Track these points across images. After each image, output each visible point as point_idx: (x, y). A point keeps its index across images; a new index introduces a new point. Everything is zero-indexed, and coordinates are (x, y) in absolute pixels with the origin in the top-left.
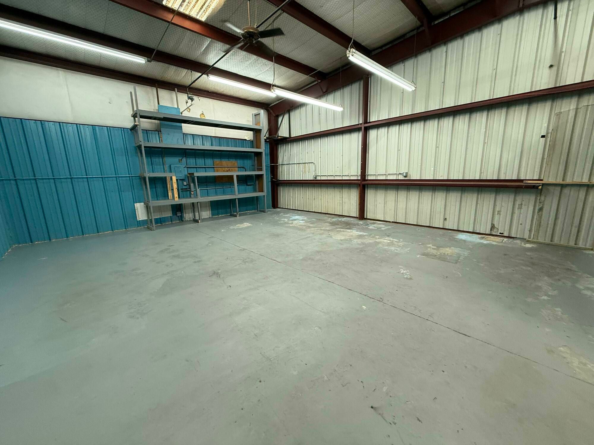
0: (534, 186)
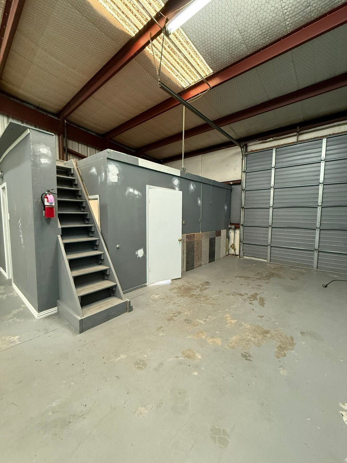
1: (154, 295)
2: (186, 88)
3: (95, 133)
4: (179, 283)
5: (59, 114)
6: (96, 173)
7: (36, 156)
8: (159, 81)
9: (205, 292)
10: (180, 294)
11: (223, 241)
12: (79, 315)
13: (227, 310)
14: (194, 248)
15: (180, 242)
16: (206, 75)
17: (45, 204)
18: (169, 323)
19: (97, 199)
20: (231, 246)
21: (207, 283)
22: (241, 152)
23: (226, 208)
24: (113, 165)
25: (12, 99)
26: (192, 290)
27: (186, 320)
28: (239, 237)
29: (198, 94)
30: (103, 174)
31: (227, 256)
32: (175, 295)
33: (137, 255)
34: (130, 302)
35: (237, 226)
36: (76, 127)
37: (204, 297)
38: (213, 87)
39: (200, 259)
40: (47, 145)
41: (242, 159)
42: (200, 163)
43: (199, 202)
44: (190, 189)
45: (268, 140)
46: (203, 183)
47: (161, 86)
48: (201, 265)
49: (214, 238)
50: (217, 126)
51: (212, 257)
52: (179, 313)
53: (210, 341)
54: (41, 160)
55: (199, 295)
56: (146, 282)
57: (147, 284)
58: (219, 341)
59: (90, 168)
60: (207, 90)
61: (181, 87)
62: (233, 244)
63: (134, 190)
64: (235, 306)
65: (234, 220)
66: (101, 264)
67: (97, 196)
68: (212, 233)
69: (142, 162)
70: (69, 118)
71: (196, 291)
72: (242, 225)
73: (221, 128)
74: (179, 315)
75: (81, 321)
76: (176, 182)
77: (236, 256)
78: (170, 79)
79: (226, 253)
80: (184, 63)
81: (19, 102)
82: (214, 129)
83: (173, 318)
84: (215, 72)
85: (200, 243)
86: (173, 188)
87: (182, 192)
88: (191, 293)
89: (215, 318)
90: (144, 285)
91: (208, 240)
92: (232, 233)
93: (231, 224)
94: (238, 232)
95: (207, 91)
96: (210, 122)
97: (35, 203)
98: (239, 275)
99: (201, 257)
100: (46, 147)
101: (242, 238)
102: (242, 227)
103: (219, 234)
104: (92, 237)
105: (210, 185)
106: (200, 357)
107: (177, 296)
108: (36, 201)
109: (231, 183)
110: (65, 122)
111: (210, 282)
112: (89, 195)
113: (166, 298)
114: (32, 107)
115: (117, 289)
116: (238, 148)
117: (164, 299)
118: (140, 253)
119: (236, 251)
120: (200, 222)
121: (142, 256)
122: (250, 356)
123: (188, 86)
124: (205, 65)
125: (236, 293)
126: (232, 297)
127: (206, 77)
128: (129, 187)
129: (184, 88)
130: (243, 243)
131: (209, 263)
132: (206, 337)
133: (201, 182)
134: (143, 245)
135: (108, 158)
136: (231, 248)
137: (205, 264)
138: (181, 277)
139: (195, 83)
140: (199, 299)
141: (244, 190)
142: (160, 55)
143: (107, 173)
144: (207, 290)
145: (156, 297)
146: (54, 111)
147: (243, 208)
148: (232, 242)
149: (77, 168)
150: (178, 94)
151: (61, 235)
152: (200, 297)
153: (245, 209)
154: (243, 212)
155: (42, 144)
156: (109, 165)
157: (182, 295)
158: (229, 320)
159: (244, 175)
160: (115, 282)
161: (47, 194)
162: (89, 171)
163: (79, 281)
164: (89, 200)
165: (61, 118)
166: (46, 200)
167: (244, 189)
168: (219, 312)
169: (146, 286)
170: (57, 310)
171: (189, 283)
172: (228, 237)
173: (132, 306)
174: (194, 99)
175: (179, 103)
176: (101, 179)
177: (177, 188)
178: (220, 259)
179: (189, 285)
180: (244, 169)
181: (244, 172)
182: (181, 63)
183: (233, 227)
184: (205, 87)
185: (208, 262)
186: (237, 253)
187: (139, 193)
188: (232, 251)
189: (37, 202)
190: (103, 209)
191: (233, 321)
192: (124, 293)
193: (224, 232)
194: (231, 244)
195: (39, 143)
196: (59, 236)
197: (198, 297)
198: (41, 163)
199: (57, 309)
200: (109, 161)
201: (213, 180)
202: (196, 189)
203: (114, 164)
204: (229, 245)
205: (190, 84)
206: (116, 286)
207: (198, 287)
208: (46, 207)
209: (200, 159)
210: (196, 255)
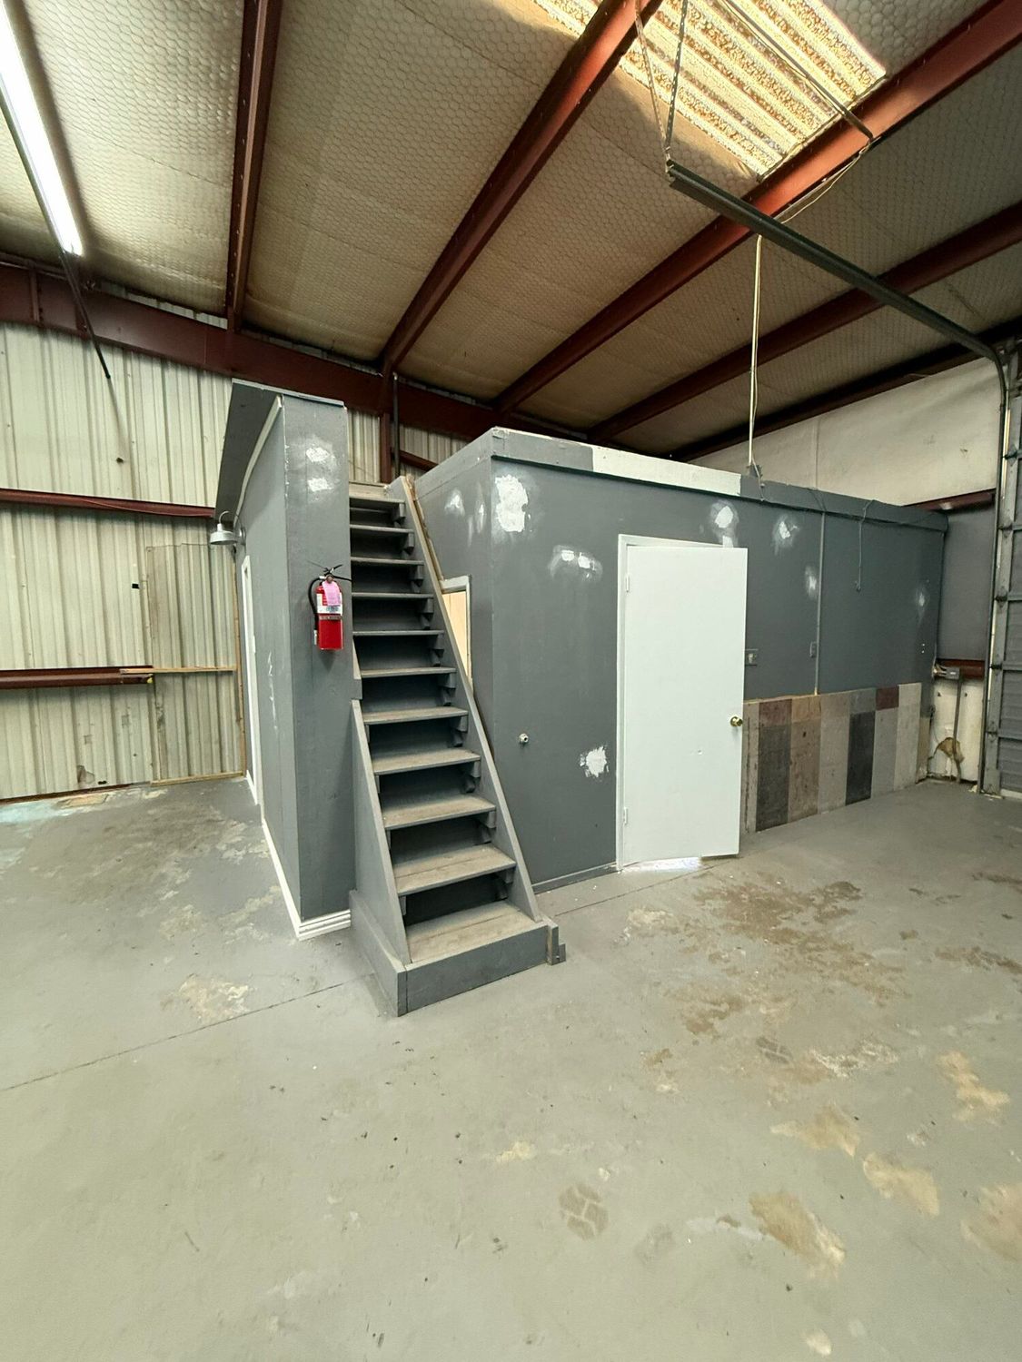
0: (140, 679)
1: (641, 911)
2: (766, 177)
3: (472, 397)
4: (733, 875)
5: (380, 358)
6: (461, 509)
7: (299, 473)
8: (669, 163)
9: (838, 929)
10: (738, 923)
11: (907, 727)
13: (951, 1030)
14: (788, 751)
15: (737, 730)
16: (855, 98)
17: (319, 612)
18: (696, 1043)
19: (463, 589)
20: (941, 746)
21: (846, 889)
22: (998, 382)
23: (922, 602)
24: (509, 477)
25: (272, 340)
26: (784, 910)
27: (762, 1042)
28: (980, 714)
29: (819, 182)
30: (482, 510)
31: (921, 780)
32: (718, 923)
33: (585, 767)
34: (556, 930)
35: (972, 671)
37: (838, 948)
38: (885, 135)
39: (811, 785)
40: (324, 437)
41: (1003, 407)
42: (814, 443)
43: (812, 584)
44: (776, 538)
46: (828, 514)
47: (672, 179)
48: (814, 811)
49: (871, 717)
50: (894, 291)
51: (859, 782)
52: (736, 1004)
53: (881, 1176)
54: (310, 482)
55: (813, 937)
56: (613, 859)
57: (618, 864)
58: (930, 1200)
59: (446, 497)
60: (857, 155)
61: (745, 174)
62: (954, 742)
63: (577, 555)
64: (990, 1018)
65: (957, 642)
66: (471, 792)
67: (464, 581)
68: (862, 698)
69: (606, 460)
70: (404, 366)
71: (799, 917)
72: (994, 667)
73: (912, 296)
74: (733, 1015)
75: (404, 976)
76: (724, 517)
77: (964, 787)
78: (709, 157)
79: (917, 772)
80: (762, 74)
81: (288, 345)
82: (882, 306)
83: (711, 1020)
84: (896, 70)
85: (810, 733)
86: (712, 537)
87: (746, 550)
88: (780, 923)
89: (896, 1059)
90: (605, 867)
91: (845, 722)
92: (945, 699)
93: (940, 661)
94: (973, 693)
95: (855, 161)
97: (294, 610)
98: (990, 872)
99: (816, 782)
100: (321, 442)
101: (994, 717)
102: (995, 675)
103: (889, 699)
104: (448, 705)
105: (857, 518)
106: (838, 1255)
107: (724, 927)
108: (296, 601)
109: (947, 506)
110: (396, 378)
111: (856, 883)
112: (442, 577)
113: (682, 928)
114: (318, 354)
115: (516, 882)
116: (986, 365)
117: (675, 931)
118: (595, 761)
119: (963, 765)
120: (814, 657)
121: (602, 770)
123: (777, 164)
124: (851, 55)
125: (989, 957)
126: (966, 969)
127: (854, 104)
128: (559, 546)
129: (759, 178)
130: (1000, 738)
131: (847, 803)
132: (861, 1154)
133: (821, 513)
134: (604, 734)
135: (495, 458)
136: (940, 752)
137: (831, 809)
138: (735, 851)
139: (805, 145)
140: (815, 954)
141: (1010, 528)
142: (671, 72)
143: (493, 503)
144: (848, 922)
145: (648, 918)
147: (1001, 600)
148: (944, 728)
149: (415, 502)
150: (743, 197)
151: (361, 701)
152: (818, 949)
153: (1010, 602)
154: (1004, 616)
155: (314, 436)
156: (497, 479)
157: (744, 928)
158: (966, 1084)
159: (1010, 470)
160: (510, 855)
161: (324, 580)
162: (445, 505)
163: (406, 843)
164: (443, 592)
165: (386, 368)
166: (320, 597)
167: (1006, 524)
168: (914, 1032)
169: (613, 871)
170: (350, 919)
171: (770, 880)
172: (928, 712)
173: (564, 945)
174: (797, 209)
175: (744, 232)
176: (475, 524)
177: (727, 540)
178: (893, 791)
179: (770, 889)
180: (1011, 445)
181: (1007, 457)
182: (751, 81)
183: (953, 673)
184: (847, 146)
185: (844, 801)
186: (970, 771)
187: (594, 562)
188: (945, 766)
189: (299, 604)
190: (479, 618)
191: (993, 1100)
192: (535, 892)
193: (909, 693)
194: (941, 739)
195: (303, 433)
196: (356, 704)
197: (811, 945)
198: (311, 492)
199: (349, 916)
200: (498, 464)
201: (871, 499)
202: (798, 538)
203: (512, 476)
204: (929, 742)
205: (786, 155)
206: (513, 869)
207: (809, 902)
208: (320, 618)
209: (814, 431)
210: (797, 776)
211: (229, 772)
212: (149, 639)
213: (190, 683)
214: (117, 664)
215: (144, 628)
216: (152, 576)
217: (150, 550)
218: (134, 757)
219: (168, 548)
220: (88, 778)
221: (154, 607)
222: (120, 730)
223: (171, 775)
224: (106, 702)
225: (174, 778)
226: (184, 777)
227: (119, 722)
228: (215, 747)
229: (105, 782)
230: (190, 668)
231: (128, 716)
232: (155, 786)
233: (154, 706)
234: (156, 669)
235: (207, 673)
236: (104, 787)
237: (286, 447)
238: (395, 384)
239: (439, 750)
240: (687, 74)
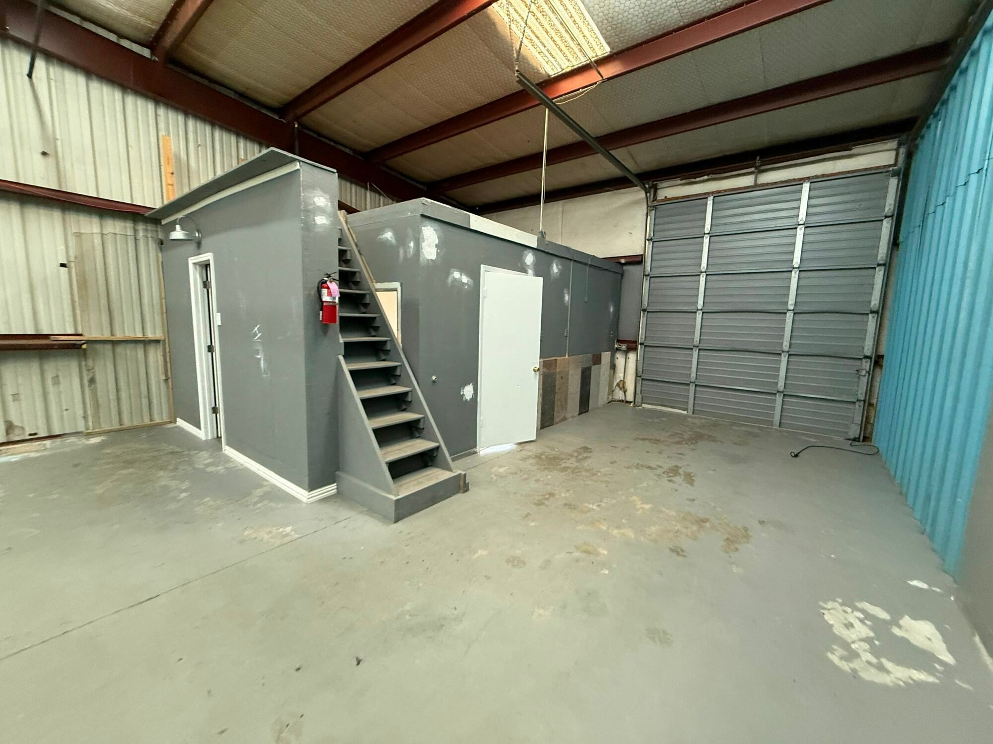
0: (74, 344)
1: (497, 468)
2: (553, 76)
3: (351, 149)
4: (533, 449)
5: (284, 109)
6: (394, 241)
7: (310, 212)
8: (517, 71)
9: (586, 464)
10: (543, 467)
11: (604, 374)
12: (390, 493)
13: (632, 490)
14: (555, 386)
15: (536, 374)
16: (597, 56)
17: (324, 300)
18: (540, 509)
19: (395, 290)
20: (618, 385)
21: (586, 449)
22: (645, 200)
23: (612, 310)
24: (429, 227)
25: (191, 76)
26: (562, 460)
27: (566, 505)
28: (635, 368)
29: (578, 90)
30: (412, 244)
31: (609, 402)
32: (535, 468)
33: (463, 395)
34: (465, 474)
35: (632, 346)
36: (315, 136)
37: (587, 470)
38: (609, 79)
39: (564, 407)
40: (325, 191)
41: (647, 214)
42: (560, 216)
43: (567, 298)
44: (552, 273)
45: (698, 179)
46: (575, 261)
47: (518, 79)
48: (565, 419)
49: (589, 369)
50: (603, 148)
51: (584, 405)
52: (551, 495)
53: (616, 532)
54: (316, 218)
55: (577, 468)
56: (475, 446)
57: (478, 449)
58: (631, 534)
59: (381, 230)
60: (596, 83)
61: (544, 72)
62: (623, 382)
63: (461, 275)
64: (645, 485)
65: (625, 333)
66: (404, 410)
67: (397, 285)
68: (585, 359)
69: (477, 222)
70: (306, 120)
71: (570, 461)
72: (641, 344)
73: (611, 152)
74: (552, 499)
75: (397, 501)
76: (529, 259)
77: (628, 404)
78: (526, 59)
79: (608, 398)
80: (557, 31)
82: (597, 153)
83: (543, 501)
84: (615, 51)
85: (565, 377)
86: (523, 270)
87: (542, 279)
88: (561, 465)
89: (615, 501)
90: (472, 450)
91: (579, 371)
92: (620, 360)
93: (619, 341)
94: (632, 356)
95: (595, 86)
96: (591, 139)
97: (307, 297)
98: (641, 437)
99: (566, 403)
100: (323, 194)
101: (640, 370)
102: (641, 348)
103: (597, 360)
104: (384, 360)
105: (586, 264)
106: (606, 552)
107: (538, 469)
108: (308, 292)
109: (623, 261)
110: (296, 126)
111: (589, 447)
112: (374, 281)
113: (519, 472)
114: (232, 95)
115: (439, 455)
116: (639, 191)
117: (516, 473)
118: (468, 392)
119: (627, 393)
120: (566, 337)
121: (471, 397)
122: (683, 551)
123: (558, 72)
124: (597, 38)
125: (642, 466)
126: (635, 471)
127: (596, 58)
128: (452, 269)
129: (549, 76)
130: (642, 379)
131: (579, 414)
132: (608, 528)
133: (571, 260)
134: (472, 377)
135: (423, 216)
136: (617, 388)
137: (573, 417)
138: (534, 438)
139: (573, 68)
140: (579, 474)
141: (648, 275)
143: (421, 242)
144: (589, 461)
145: (502, 470)
146: (275, 104)
147: (644, 310)
148: (620, 375)
149: (348, 229)
150: (538, 85)
151: (344, 356)
152: (579, 472)
153: (648, 312)
154: (645, 318)
155: (318, 189)
156: (423, 228)
157: (546, 468)
158: (639, 505)
159: (649, 245)
160: (437, 441)
161: (327, 281)
162: (377, 236)
163: (385, 436)
164: (377, 290)
165: (290, 116)
166: (325, 291)
167: (647, 273)
168: (620, 493)
169: (475, 453)
170: (337, 488)
171: (553, 449)
172: (613, 367)
174: (569, 98)
175: (538, 102)
176: (405, 252)
177: (530, 272)
178: (598, 408)
179: (554, 453)
180: (650, 235)
181: (648, 240)
182: (552, 33)
183: (624, 347)
184: (591, 77)
185: (578, 413)
186: (630, 397)
187: (469, 279)
188: (619, 395)
189: (309, 295)
190: (407, 309)
191: (647, 507)
192: (453, 460)
193: (606, 356)
194: (618, 381)
195: (313, 187)
196: (341, 358)
197: (577, 471)
198: (317, 224)
199: (336, 487)
200: (424, 219)
201: (592, 254)
202: (562, 273)
203: (431, 226)
204: (613, 383)
205: (563, 70)
206: (437, 448)
207: (571, 456)
208: (325, 304)
209: (560, 209)
210: (558, 400)
211: (157, 420)
212: (78, 312)
213: (120, 349)
214: (46, 331)
215: (73, 301)
216: (80, 258)
217: (79, 235)
218: (65, 412)
219: (95, 236)
220: (17, 431)
221: (83, 284)
222: (51, 389)
223: (103, 425)
224: (35, 366)
225: (106, 427)
226: (118, 427)
227: (49, 382)
228: (145, 402)
229: (35, 434)
230: (119, 336)
231: (57, 376)
232: (89, 435)
233: (84, 368)
234: (87, 336)
235: (136, 342)
236: (34, 438)
237: (303, 194)
238: (296, 131)
239: (382, 386)
240: (530, 28)
